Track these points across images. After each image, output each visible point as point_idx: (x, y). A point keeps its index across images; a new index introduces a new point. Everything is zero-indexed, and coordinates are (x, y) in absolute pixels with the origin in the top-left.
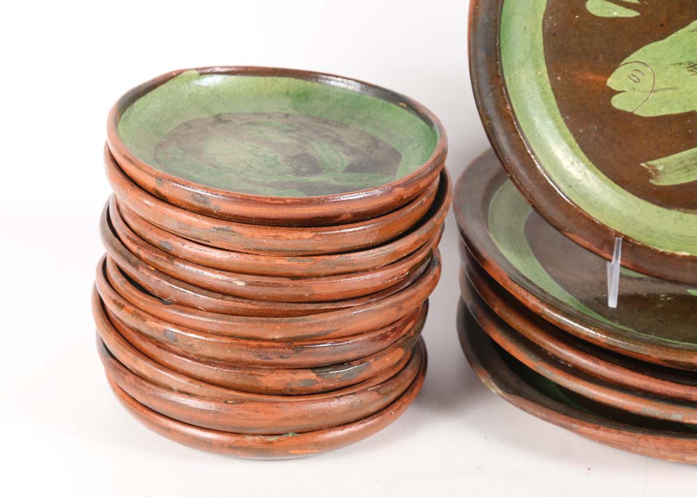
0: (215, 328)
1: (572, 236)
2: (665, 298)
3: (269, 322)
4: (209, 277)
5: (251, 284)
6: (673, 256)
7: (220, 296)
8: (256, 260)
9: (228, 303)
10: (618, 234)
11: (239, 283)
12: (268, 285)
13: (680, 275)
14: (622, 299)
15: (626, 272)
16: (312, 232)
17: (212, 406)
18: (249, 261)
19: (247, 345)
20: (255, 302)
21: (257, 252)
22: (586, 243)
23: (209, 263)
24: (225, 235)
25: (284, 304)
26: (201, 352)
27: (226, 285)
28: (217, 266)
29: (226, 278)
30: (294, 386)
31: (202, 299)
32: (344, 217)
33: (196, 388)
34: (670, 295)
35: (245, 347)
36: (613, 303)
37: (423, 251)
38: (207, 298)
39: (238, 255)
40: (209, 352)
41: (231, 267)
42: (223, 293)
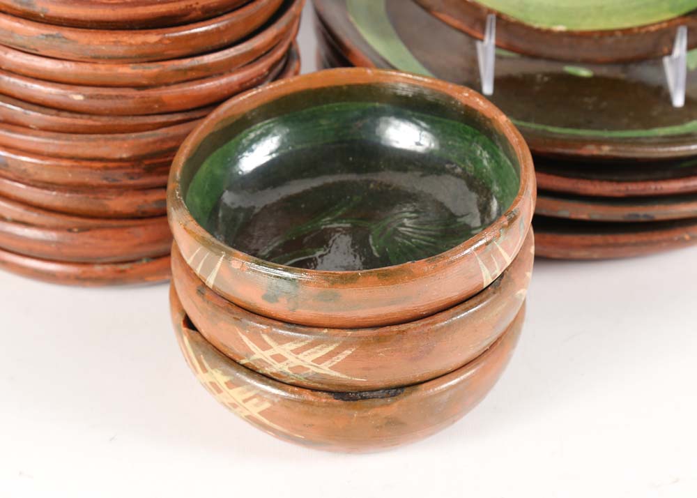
0: (52, 149)
1: (442, 16)
2: (542, 78)
3: (114, 139)
4: (40, 91)
5: (91, 97)
6: (549, 32)
7: (54, 112)
8: (95, 69)
9: (65, 120)
10: (490, 11)
11: (77, 97)
12: (110, 97)
13: (557, 52)
14: (498, 82)
15: (505, 53)
16: (158, 34)
17: (52, 236)
18: (86, 70)
19: (91, 168)
20: (95, 118)
21: (95, 59)
22: (456, 23)
23: (37, 74)
24: (56, 42)
25: (130, 118)
26: (36, 177)
27: (61, 99)
28: (48, 77)
29: (62, 91)
30: (147, 208)
31: (34, 116)
32: (193, 15)
33: (33, 216)
34: (546, 74)
35: (88, 170)
36: (488, 89)
37: (282, 46)
38: (40, 115)
39: (73, 64)
40: (46, 176)
41: (65, 79)
42: (58, 109)
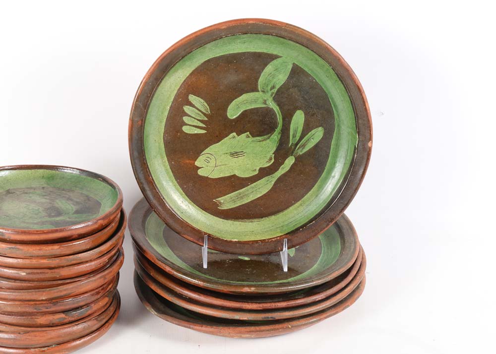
0: (12, 297)
1: (185, 236)
2: (228, 261)
3: (39, 291)
4: (7, 272)
5: (29, 274)
6: (231, 242)
7: (13, 281)
8: (31, 261)
9: (18, 284)
10: (205, 233)
11: (23, 274)
12: (38, 273)
13: (234, 250)
14: (209, 263)
15: (210, 250)
16: (58, 245)
17: (12, 336)
18: (27, 262)
19: (29, 304)
20: (31, 282)
21: (31, 257)
22: (191, 239)
23: (6, 265)
24: (14, 251)
25: (47, 282)
26: (5, 310)
27: (16, 275)
28: (10, 266)
29: (16, 272)
30: (54, 322)
31: (4, 283)
32: (74, 237)
34: (231, 260)
35: (28, 305)
36: (205, 266)
37: (114, 250)
38: (7, 282)
39: (22, 260)
40: (9, 309)
41: (18, 266)
42: (15, 279)
